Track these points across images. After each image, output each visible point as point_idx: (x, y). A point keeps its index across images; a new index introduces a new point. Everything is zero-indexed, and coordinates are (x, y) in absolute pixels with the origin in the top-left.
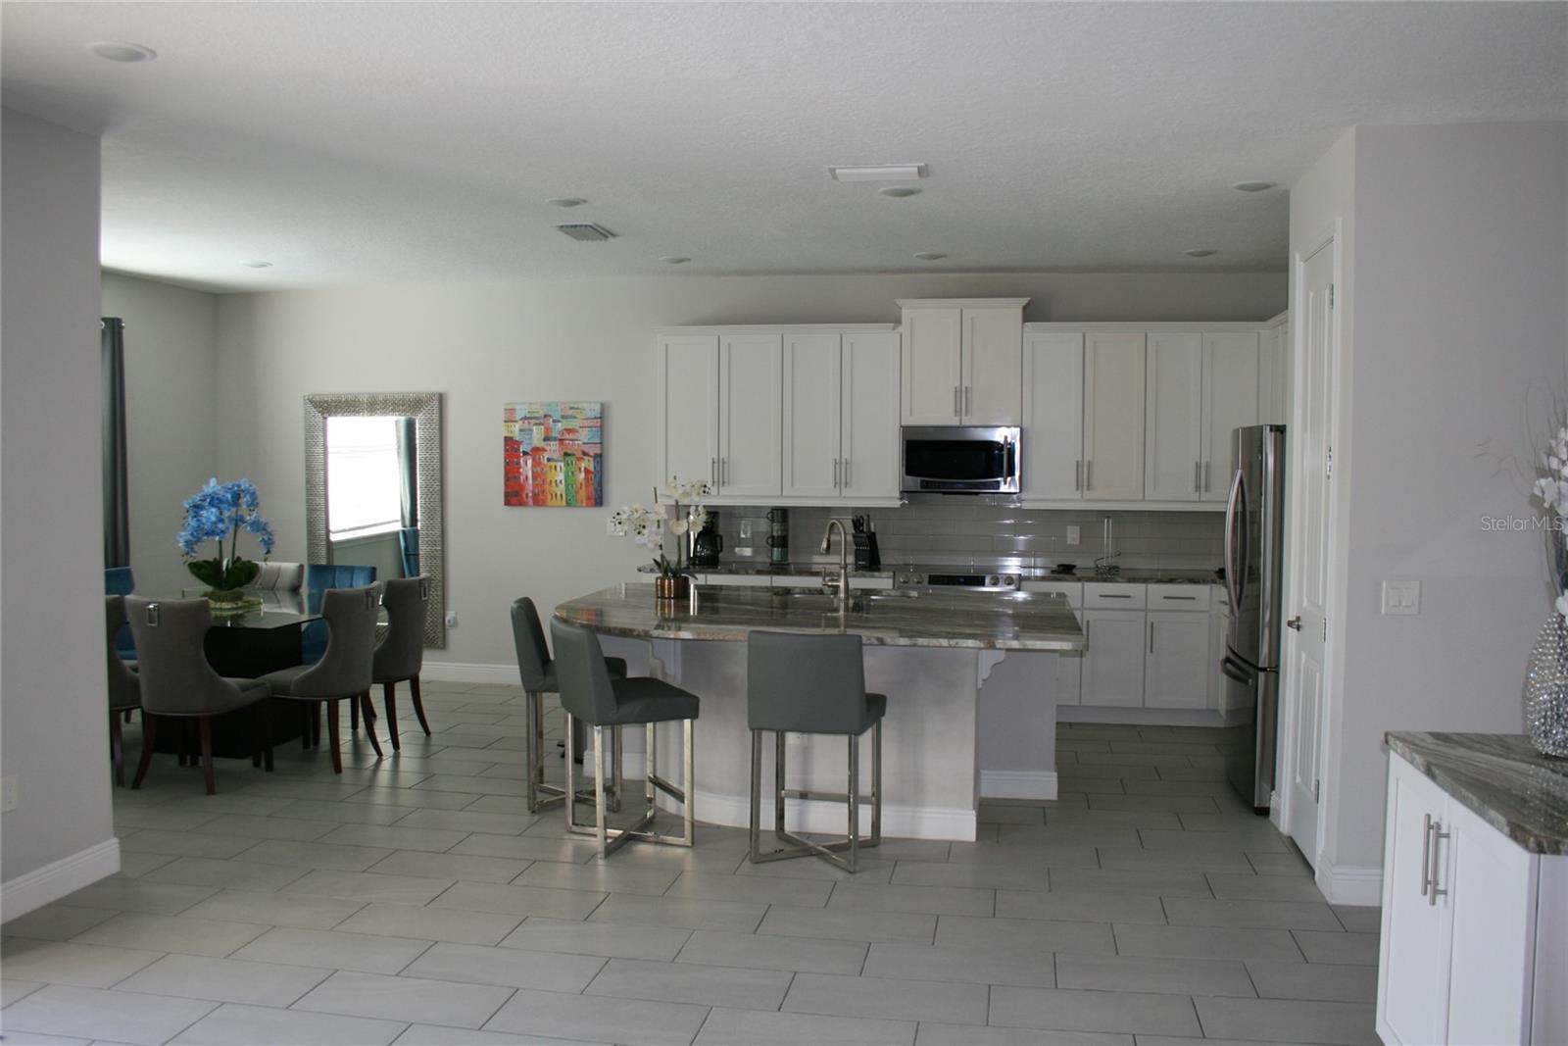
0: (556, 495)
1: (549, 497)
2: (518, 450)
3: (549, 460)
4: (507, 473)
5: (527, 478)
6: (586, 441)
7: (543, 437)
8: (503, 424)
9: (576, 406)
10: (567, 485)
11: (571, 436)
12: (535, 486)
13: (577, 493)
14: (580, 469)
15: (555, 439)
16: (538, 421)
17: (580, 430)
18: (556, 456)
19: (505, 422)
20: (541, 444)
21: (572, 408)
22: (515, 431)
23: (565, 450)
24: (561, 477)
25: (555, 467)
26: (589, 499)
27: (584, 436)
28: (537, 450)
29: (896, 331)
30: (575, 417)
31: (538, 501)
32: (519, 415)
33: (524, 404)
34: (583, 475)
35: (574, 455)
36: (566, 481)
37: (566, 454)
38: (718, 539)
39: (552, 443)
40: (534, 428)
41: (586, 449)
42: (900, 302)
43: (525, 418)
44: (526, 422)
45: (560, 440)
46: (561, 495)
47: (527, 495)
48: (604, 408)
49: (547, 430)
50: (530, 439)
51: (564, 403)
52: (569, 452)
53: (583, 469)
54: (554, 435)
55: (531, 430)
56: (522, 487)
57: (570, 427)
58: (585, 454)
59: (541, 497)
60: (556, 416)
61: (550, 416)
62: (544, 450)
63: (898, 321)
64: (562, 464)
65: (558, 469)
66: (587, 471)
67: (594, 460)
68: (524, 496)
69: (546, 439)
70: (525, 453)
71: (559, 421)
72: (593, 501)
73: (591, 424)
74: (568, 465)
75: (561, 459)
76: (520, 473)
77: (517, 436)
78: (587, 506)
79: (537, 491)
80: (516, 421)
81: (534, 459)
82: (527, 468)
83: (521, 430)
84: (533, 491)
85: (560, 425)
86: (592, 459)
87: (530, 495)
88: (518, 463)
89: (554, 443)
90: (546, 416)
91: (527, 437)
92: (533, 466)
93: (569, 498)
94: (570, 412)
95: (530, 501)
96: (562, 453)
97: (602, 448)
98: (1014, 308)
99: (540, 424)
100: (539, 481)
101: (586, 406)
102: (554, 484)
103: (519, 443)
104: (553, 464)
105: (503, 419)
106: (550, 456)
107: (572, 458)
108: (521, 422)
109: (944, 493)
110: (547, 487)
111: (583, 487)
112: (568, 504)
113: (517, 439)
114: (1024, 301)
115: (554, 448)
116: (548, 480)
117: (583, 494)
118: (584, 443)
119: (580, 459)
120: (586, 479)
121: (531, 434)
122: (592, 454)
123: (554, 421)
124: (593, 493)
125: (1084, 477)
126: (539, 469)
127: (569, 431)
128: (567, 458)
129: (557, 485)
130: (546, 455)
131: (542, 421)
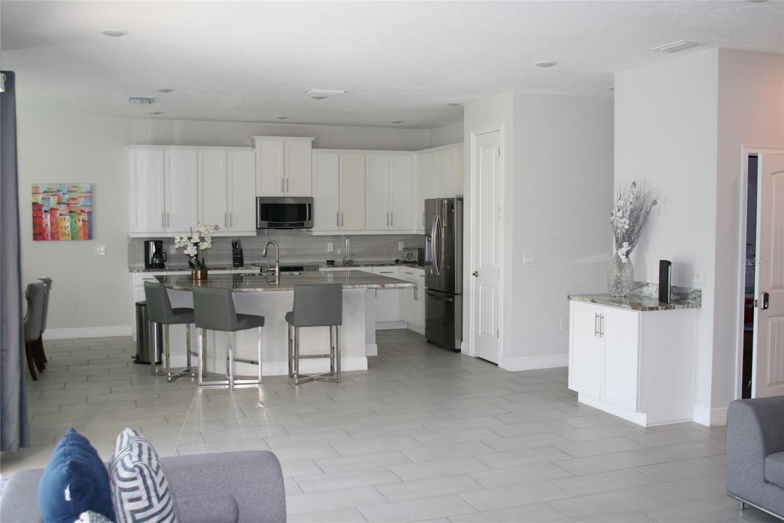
0: (65, 234)
1: (61, 235)
2: (40, 210)
3: (60, 215)
4: (34, 222)
5: (47, 225)
6: (83, 204)
7: (57, 202)
8: (32, 195)
9: (77, 186)
10: (72, 228)
11: (73, 202)
12: (52, 229)
13: (78, 232)
14: (79, 220)
15: (64, 203)
16: (53, 194)
17: (79, 199)
18: (65, 213)
19: (33, 194)
20: (56, 206)
21: (73, 187)
22: (39, 199)
23: (70, 210)
24: (68, 224)
25: (65, 219)
26: (85, 235)
27: (81, 202)
28: (52, 210)
29: (254, 151)
30: (76, 192)
31: (54, 237)
32: (41, 190)
33: (45, 184)
34: (81, 223)
35: (75, 212)
36: (71, 226)
37: (71, 212)
38: (164, 254)
39: (62, 206)
40: (51, 197)
41: (83, 209)
42: (255, 137)
43: (46, 192)
44: (46, 194)
45: (67, 204)
46: (68, 234)
47: (47, 235)
48: (92, 186)
49: (59, 198)
50: (49, 203)
51: (69, 184)
52: (73, 210)
53: (81, 220)
54: (64, 201)
55: (49, 198)
56: (44, 230)
57: (74, 197)
58: (82, 211)
59: (56, 235)
60: (65, 191)
61: (61, 191)
62: (57, 210)
63: (254, 146)
64: (69, 217)
65: (66, 220)
66: (84, 221)
67: (88, 215)
68: (46, 235)
69: (59, 203)
70: (46, 211)
71: (67, 194)
72: (88, 237)
73: (86, 196)
74: (72, 217)
75: (68, 214)
76: (43, 223)
77: (40, 201)
78: (84, 239)
79: (53, 232)
80: (40, 194)
81: (51, 215)
82: (47, 219)
83: (43, 199)
84: (51, 233)
85: (67, 196)
86: (86, 214)
87: (49, 234)
88: (41, 217)
89: (64, 205)
90: (58, 191)
91: (47, 202)
92: (51, 218)
93: (73, 235)
94: (73, 189)
95: (49, 237)
96: (69, 211)
97: (92, 208)
98: (307, 142)
99: (54, 195)
100: (54, 227)
101: (81, 185)
102: (64, 228)
103: (41, 206)
104: (63, 217)
105: (31, 193)
106: (61, 213)
107: (74, 214)
108: (43, 194)
109: (277, 229)
110: (60, 230)
111: (82, 230)
112: (73, 239)
113: (41, 203)
114: (313, 139)
115: (63, 208)
116: (61, 225)
117: (81, 234)
118: (82, 206)
119: (79, 214)
120: (83, 225)
121: (49, 201)
122: (86, 211)
123: (63, 194)
124: (88, 232)
125: (340, 220)
126: (54, 220)
127: (73, 199)
128: (72, 214)
129: (66, 229)
130: (59, 213)
131: (56, 194)
